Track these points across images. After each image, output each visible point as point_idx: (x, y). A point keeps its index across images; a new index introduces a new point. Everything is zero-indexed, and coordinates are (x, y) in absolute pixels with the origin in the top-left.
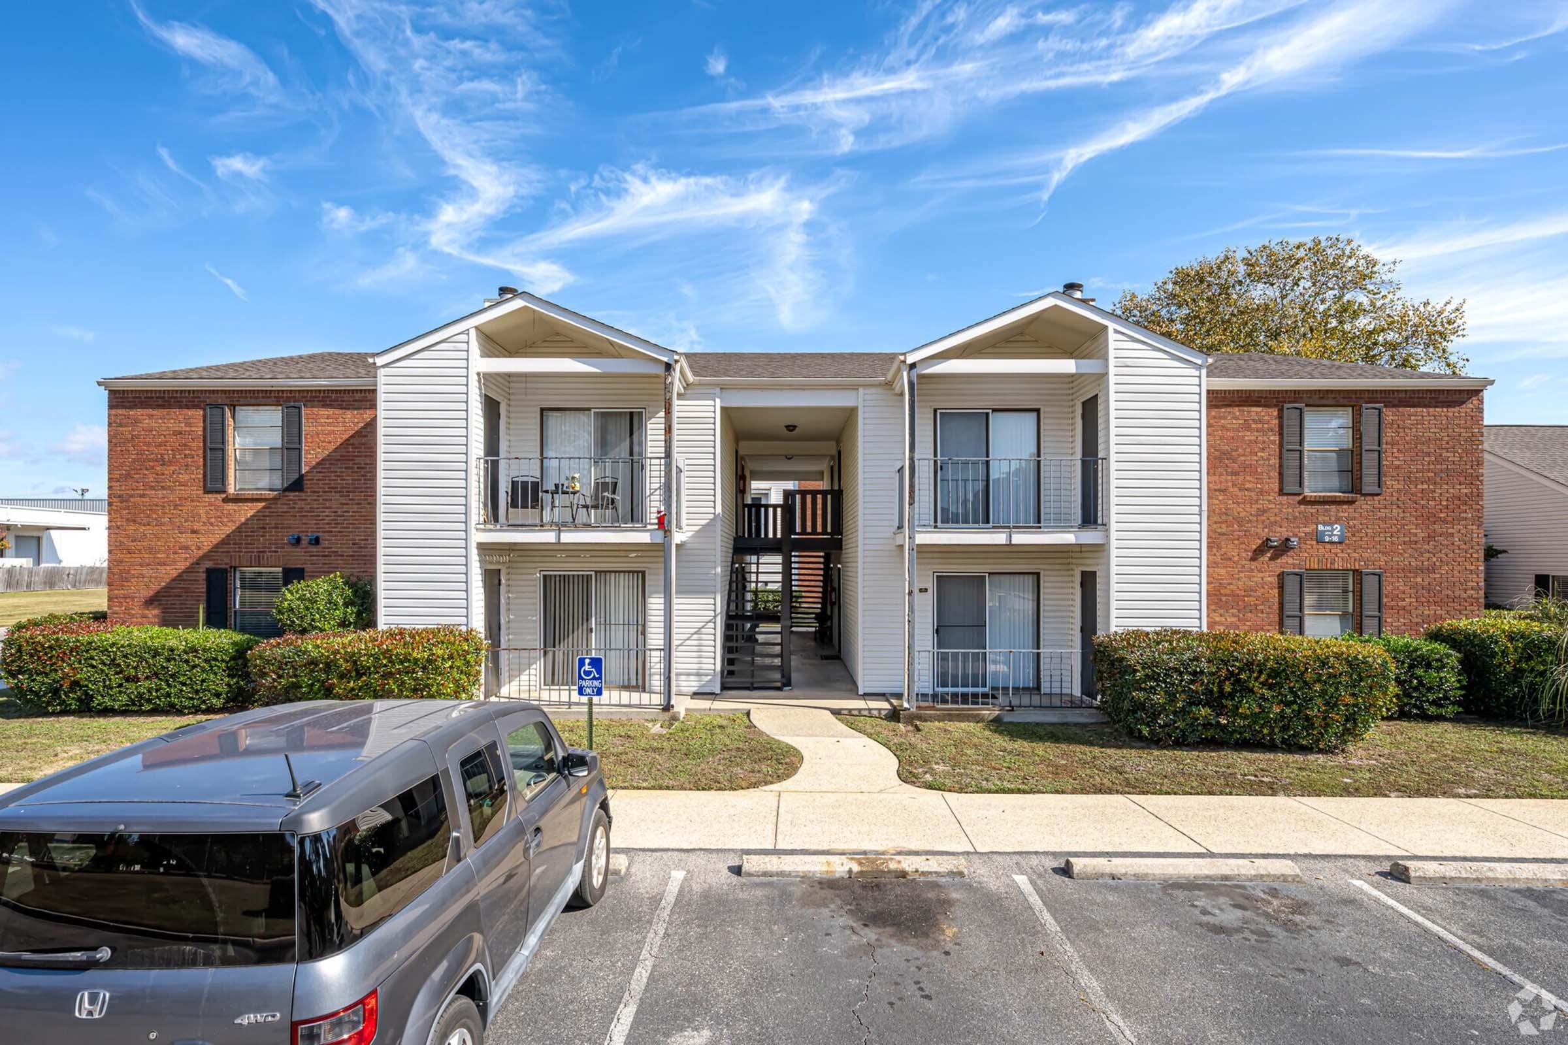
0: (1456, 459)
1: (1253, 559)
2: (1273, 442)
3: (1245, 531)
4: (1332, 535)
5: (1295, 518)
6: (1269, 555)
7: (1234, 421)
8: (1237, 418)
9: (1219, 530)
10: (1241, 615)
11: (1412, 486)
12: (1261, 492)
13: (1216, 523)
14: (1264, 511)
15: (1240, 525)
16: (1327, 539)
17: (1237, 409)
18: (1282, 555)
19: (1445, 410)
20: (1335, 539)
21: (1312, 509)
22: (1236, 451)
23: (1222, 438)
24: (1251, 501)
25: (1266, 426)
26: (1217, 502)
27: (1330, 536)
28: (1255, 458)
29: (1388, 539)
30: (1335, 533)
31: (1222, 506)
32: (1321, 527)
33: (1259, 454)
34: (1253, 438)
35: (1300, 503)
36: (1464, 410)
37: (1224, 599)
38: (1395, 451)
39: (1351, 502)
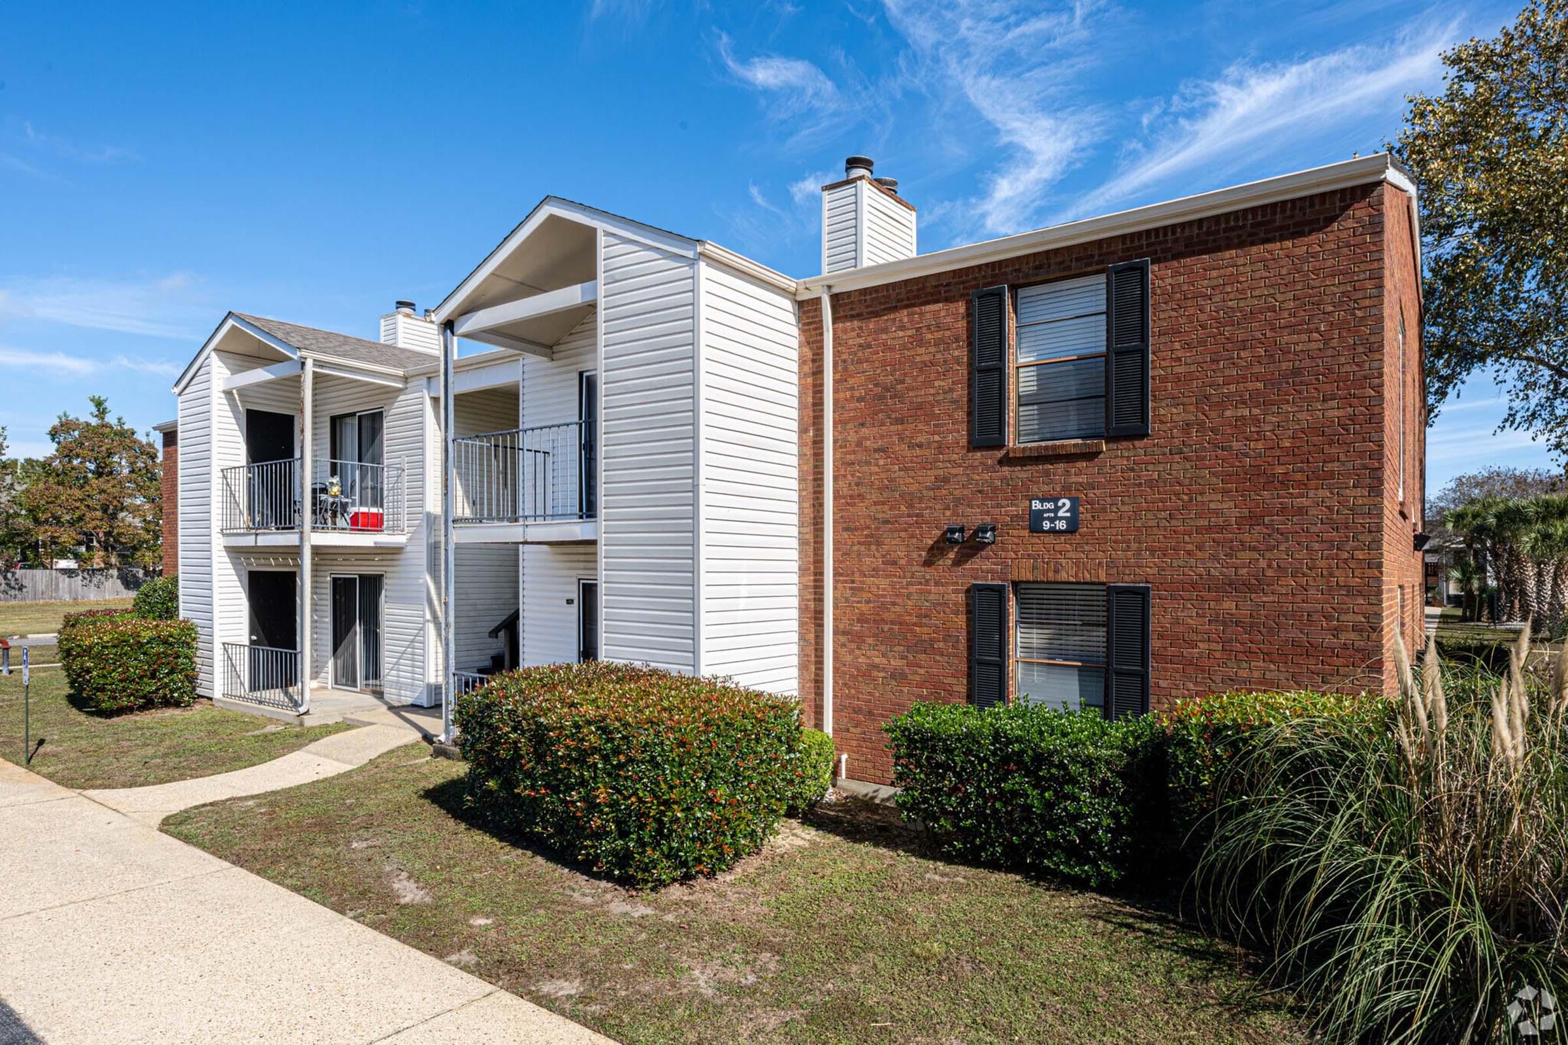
0: (1314, 345)
1: (928, 563)
2: (957, 361)
3: (917, 515)
4: (1056, 518)
5: (995, 490)
6: (952, 555)
7: (901, 334)
8: (902, 328)
9: (880, 516)
10: (910, 657)
11: (1213, 414)
12: (940, 449)
13: (875, 503)
14: (946, 480)
15: (910, 506)
16: (1047, 525)
17: (905, 312)
18: (972, 556)
19: (1289, 244)
20: (1061, 525)
21: (1021, 474)
22: (902, 382)
23: (884, 364)
24: (926, 465)
25: (948, 333)
26: (876, 469)
27: (1052, 520)
28: (932, 391)
29: (1164, 523)
30: (1061, 514)
31: (884, 476)
32: (1036, 505)
33: (937, 384)
34: (926, 358)
35: (1001, 462)
36: (1332, 237)
37: (886, 628)
38: (1177, 346)
39: (1091, 456)
